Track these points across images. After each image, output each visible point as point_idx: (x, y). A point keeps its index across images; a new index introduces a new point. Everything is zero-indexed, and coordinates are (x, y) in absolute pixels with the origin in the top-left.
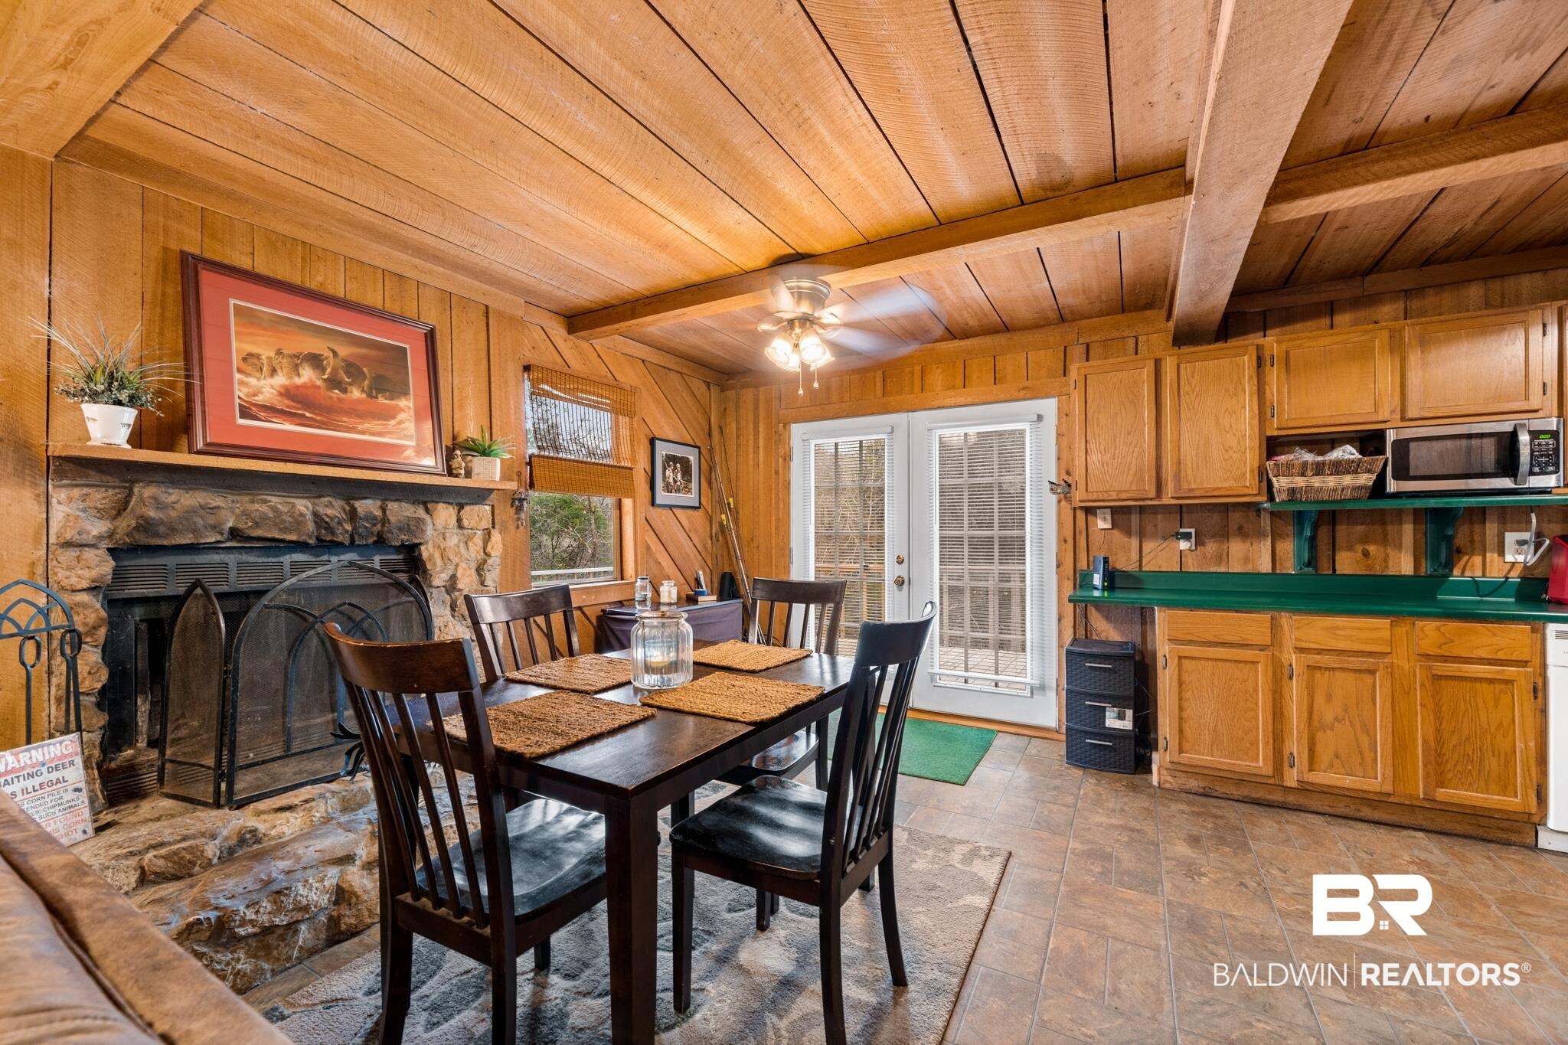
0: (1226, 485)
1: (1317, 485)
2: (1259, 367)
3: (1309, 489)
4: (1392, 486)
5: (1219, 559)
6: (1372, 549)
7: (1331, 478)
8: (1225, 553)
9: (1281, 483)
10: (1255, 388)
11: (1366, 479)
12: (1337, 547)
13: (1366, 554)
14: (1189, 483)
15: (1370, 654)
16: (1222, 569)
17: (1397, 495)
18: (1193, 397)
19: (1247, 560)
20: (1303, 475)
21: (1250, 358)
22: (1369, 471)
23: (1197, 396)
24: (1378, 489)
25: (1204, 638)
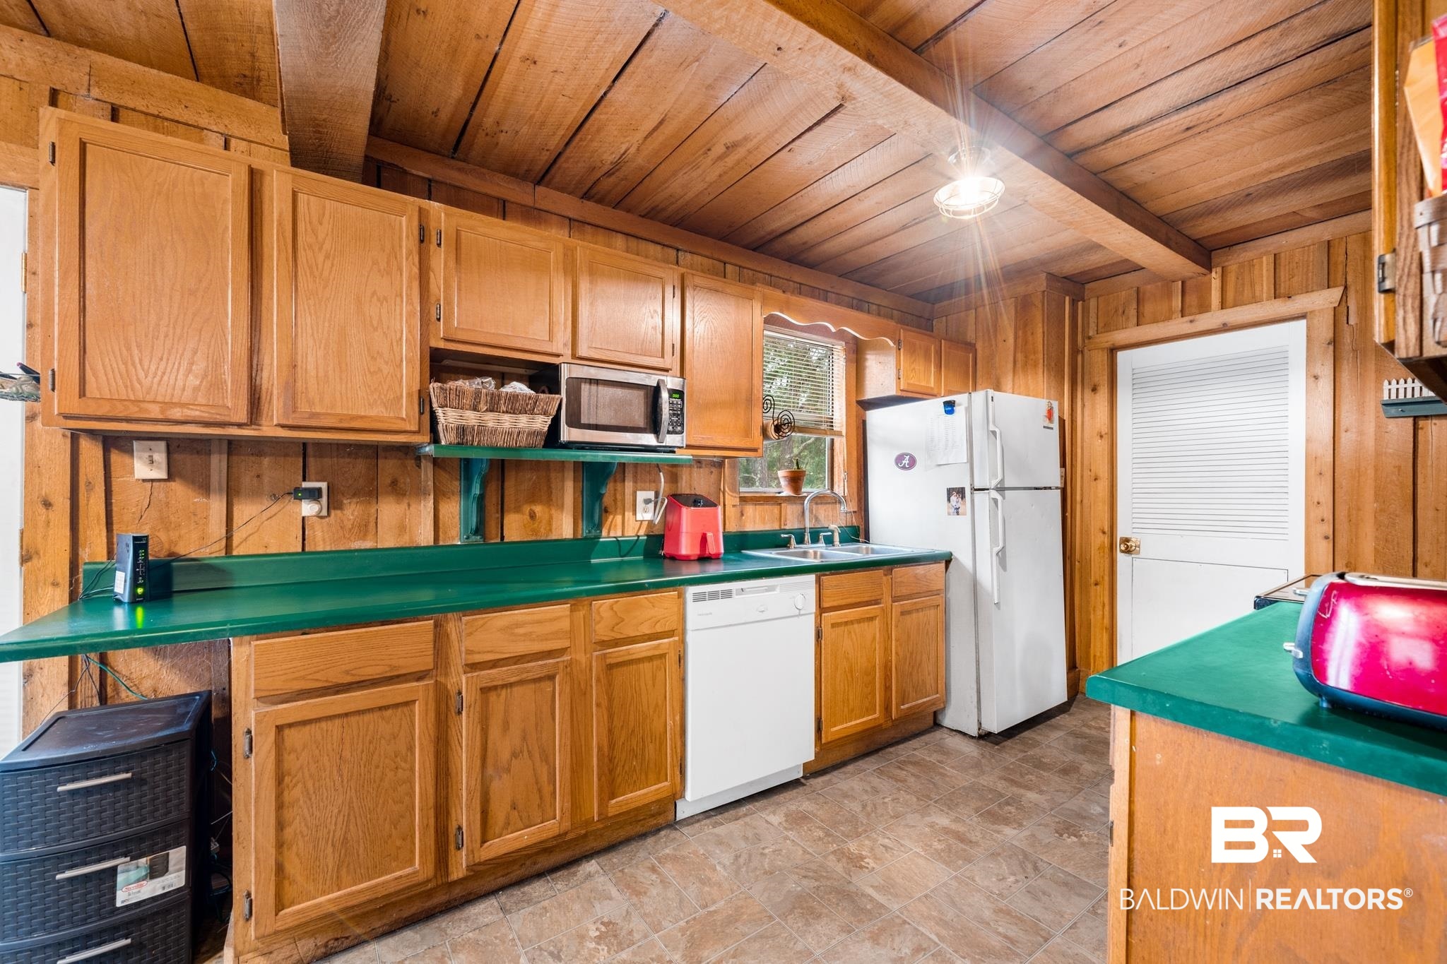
0: (373, 413)
1: (490, 424)
2: (422, 241)
3: (481, 429)
4: (567, 434)
5: (365, 527)
6: (538, 509)
7: (506, 417)
8: (372, 520)
9: (448, 418)
10: (416, 270)
11: (541, 423)
12: (506, 507)
13: (532, 516)
14: (311, 403)
15: (549, 654)
16: (368, 544)
17: (569, 445)
18: (321, 258)
19: (402, 528)
20: (475, 409)
21: (410, 221)
22: (545, 413)
23: (327, 257)
24: (552, 438)
25: (327, 681)
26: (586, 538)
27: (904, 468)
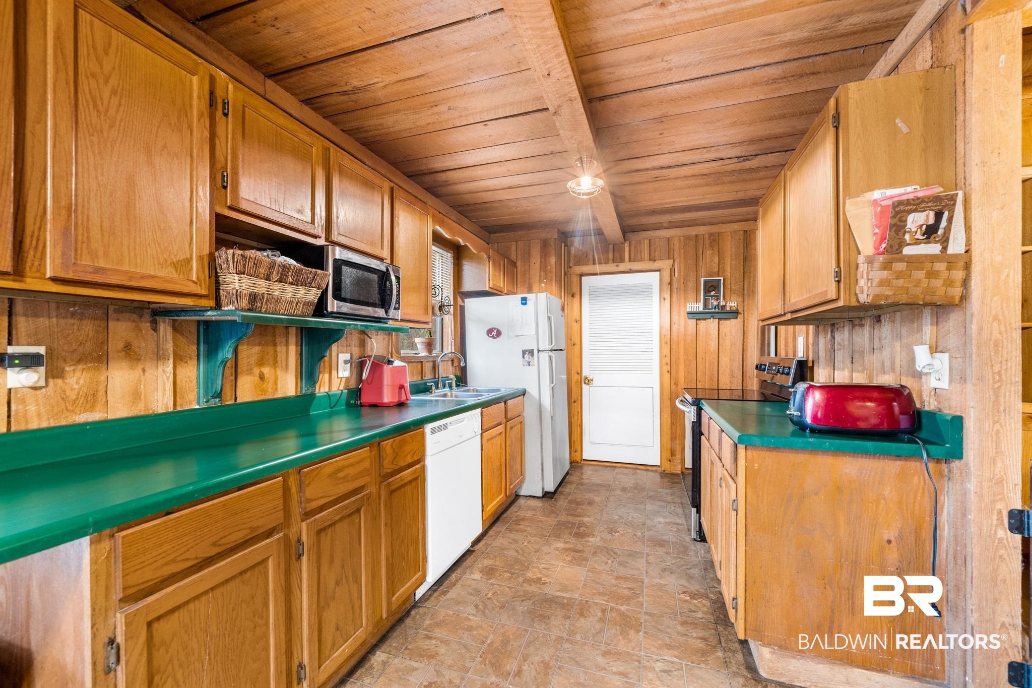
0: (162, 273)
1: (276, 293)
2: (211, 106)
4: (333, 305)
5: (92, 398)
6: (266, 370)
7: (289, 288)
8: (102, 388)
9: (234, 282)
10: (207, 134)
11: (313, 295)
12: (239, 370)
13: (262, 377)
14: (94, 255)
16: (96, 416)
17: (332, 315)
18: (106, 94)
19: (136, 395)
20: (268, 278)
21: (201, 81)
22: (319, 288)
23: (114, 92)
24: (320, 308)
25: (196, 558)
26: (304, 395)
27: (493, 337)
